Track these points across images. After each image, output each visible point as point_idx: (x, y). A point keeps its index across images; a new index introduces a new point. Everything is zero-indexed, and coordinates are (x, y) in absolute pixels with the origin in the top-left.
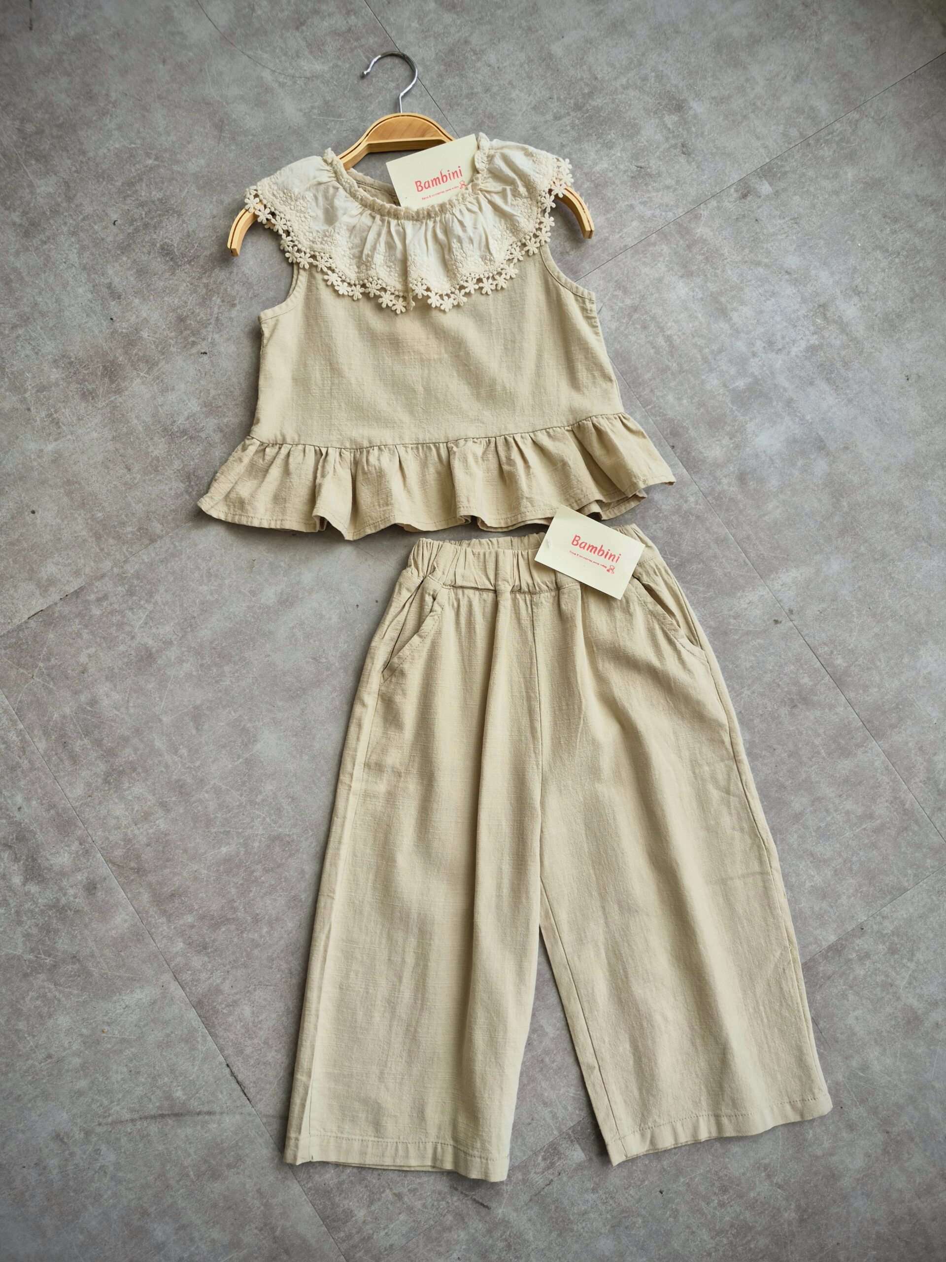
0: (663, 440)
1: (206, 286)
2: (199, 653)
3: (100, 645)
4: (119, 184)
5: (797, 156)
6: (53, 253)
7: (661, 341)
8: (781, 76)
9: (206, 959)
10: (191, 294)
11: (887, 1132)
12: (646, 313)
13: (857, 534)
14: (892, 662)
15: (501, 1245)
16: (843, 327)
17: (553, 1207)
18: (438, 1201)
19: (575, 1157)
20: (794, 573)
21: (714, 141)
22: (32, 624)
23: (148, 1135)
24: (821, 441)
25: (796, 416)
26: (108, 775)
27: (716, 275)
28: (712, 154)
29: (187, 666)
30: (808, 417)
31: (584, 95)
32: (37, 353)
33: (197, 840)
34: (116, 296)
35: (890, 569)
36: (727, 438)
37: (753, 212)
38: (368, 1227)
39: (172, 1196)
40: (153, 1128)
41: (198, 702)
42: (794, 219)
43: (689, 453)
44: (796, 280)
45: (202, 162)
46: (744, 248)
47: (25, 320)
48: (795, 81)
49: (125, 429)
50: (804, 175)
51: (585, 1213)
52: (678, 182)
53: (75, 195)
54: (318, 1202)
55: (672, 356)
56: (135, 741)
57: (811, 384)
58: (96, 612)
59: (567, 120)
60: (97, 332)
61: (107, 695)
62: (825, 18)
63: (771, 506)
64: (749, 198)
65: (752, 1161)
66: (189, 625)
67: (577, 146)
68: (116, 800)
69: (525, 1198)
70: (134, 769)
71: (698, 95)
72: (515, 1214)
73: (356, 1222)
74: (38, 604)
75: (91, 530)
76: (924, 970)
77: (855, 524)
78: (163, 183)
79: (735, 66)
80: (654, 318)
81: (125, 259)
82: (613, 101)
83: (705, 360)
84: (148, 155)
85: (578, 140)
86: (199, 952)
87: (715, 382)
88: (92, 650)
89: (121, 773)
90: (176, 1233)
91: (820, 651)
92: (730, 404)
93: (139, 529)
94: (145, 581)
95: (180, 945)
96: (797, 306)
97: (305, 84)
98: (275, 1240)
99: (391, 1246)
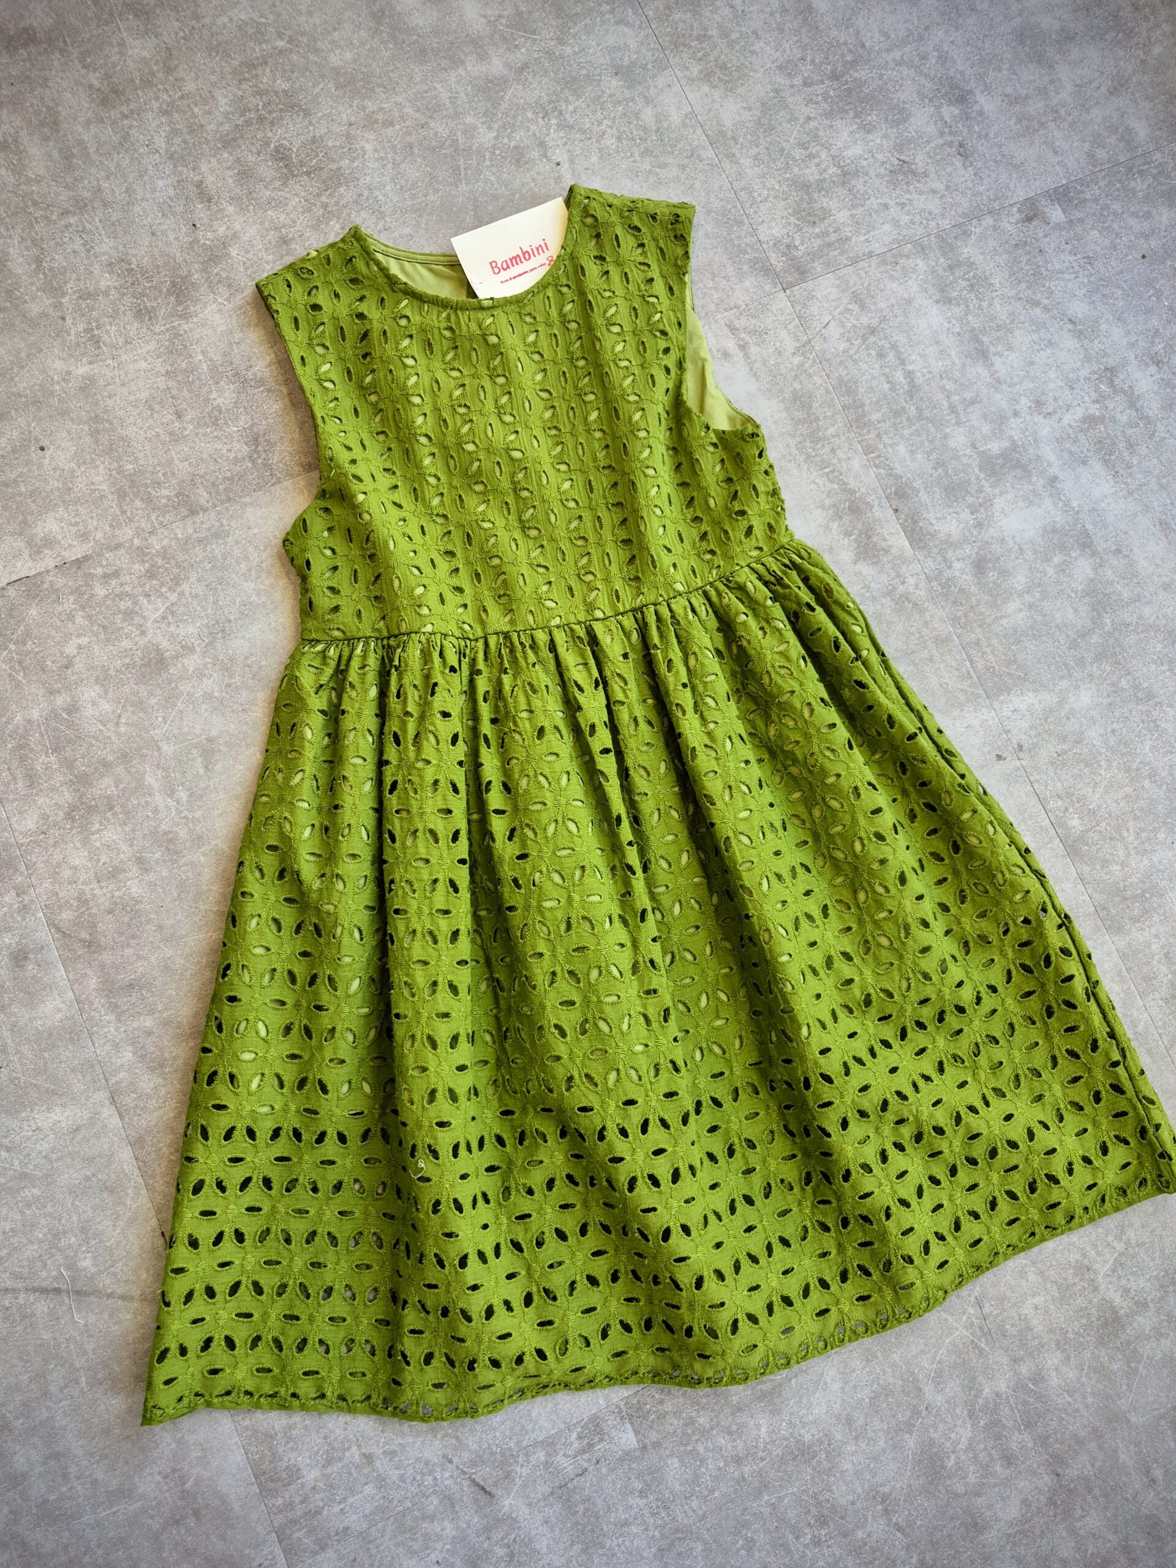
0: (884, 500)
1: (325, 206)
2: (227, 669)
3: (96, 635)
4: (236, 63)
5: (1102, 183)
6: (133, 132)
7: (899, 376)
8: (1095, 84)
9: (160, 1081)
10: (303, 212)
11: (1058, 1475)
12: (886, 338)
13: (1118, 663)
14: (1144, 835)
15: (500, 1551)
16: (1133, 401)
17: (581, 1508)
18: (423, 1474)
19: (623, 1441)
20: (1030, 699)
21: (1000, 147)
22: (11, 592)
23: (32, 1315)
24: (1088, 536)
26: (73, 808)
27: (980, 308)
28: (995, 161)
29: (208, 684)
30: (1075, 504)
31: (845, 63)
32: (88, 251)
33: (179, 917)
34: (206, 198)
35: (1155, 714)
36: (968, 511)
37: (1037, 240)
38: (318, 1496)
39: (48, 1408)
40: (42, 1306)
41: (214, 733)
42: (1088, 257)
43: (915, 522)
44: (1081, 332)
45: (348, 56)
46: (1020, 282)
47: (81, 206)
48: (1111, 94)
49: (184, 365)
50: (1107, 207)
51: (626, 1523)
52: (948, 187)
53: (176, 66)
54: (253, 1448)
55: (912, 397)
56: (120, 770)
57: (1084, 463)
58: (100, 591)
59: (820, 89)
60: (171, 237)
61: (94, 703)
62: (1158, 26)
63: (1012, 606)
65: (866, 1487)
66: (219, 630)
67: (827, 122)
68: (78, 845)
69: (543, 1489)
70: (111, 808)
71: (987, 88)
72: (527, 1511)
73: (303, 1486)
74: (25, 567)
75: (114, 484)
76: (1134, 1256)
77: (1118, 649)
78: (293, 71)
79: (1039, 62)
80: (894, 346)
81: (225, 155)
82: (881, 77)
83: (953, 409)
84: (280, 35)
85: (829, 115)
86: (154, 1069)
87: (962, 439)
88: (84, 640)
89: (91, 809)
90: (45, 1463)
91: (1051, 805)
92: (976, 471)
93: (177, 496)
94: (173, 562)
95: (127, 1055)
96: (1079, 364)
98: (184, 1495)
99: (346, 1529)
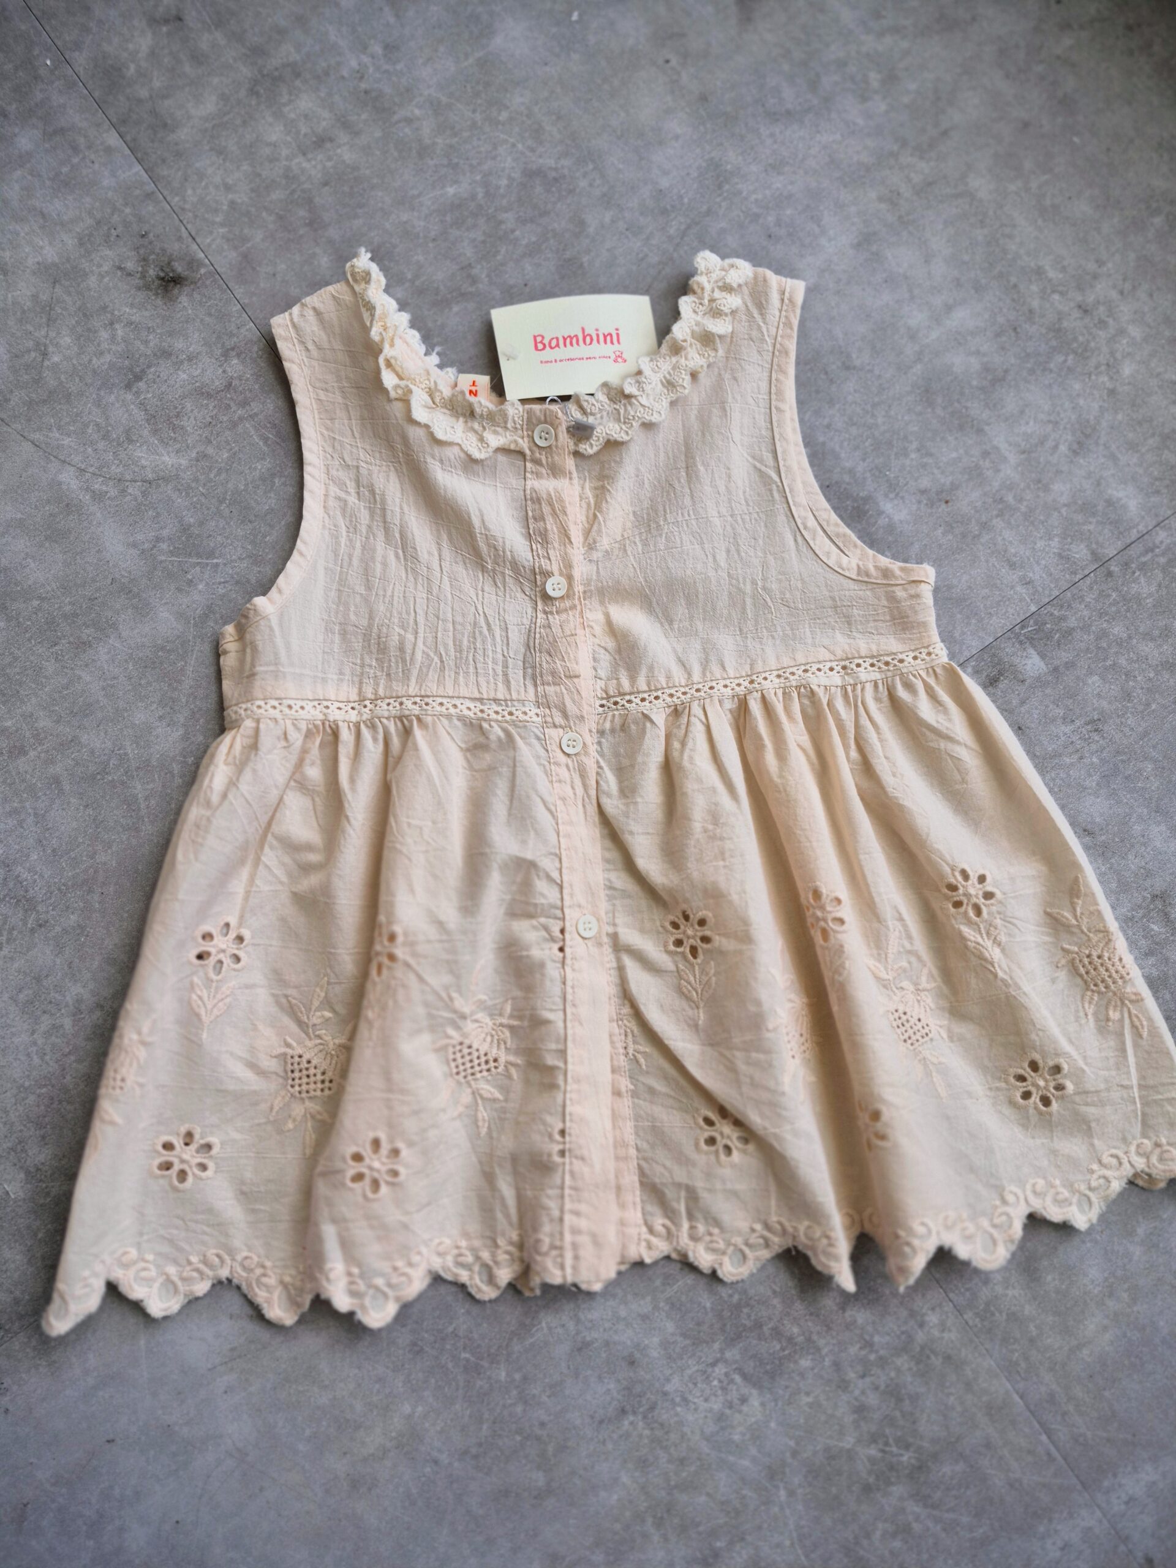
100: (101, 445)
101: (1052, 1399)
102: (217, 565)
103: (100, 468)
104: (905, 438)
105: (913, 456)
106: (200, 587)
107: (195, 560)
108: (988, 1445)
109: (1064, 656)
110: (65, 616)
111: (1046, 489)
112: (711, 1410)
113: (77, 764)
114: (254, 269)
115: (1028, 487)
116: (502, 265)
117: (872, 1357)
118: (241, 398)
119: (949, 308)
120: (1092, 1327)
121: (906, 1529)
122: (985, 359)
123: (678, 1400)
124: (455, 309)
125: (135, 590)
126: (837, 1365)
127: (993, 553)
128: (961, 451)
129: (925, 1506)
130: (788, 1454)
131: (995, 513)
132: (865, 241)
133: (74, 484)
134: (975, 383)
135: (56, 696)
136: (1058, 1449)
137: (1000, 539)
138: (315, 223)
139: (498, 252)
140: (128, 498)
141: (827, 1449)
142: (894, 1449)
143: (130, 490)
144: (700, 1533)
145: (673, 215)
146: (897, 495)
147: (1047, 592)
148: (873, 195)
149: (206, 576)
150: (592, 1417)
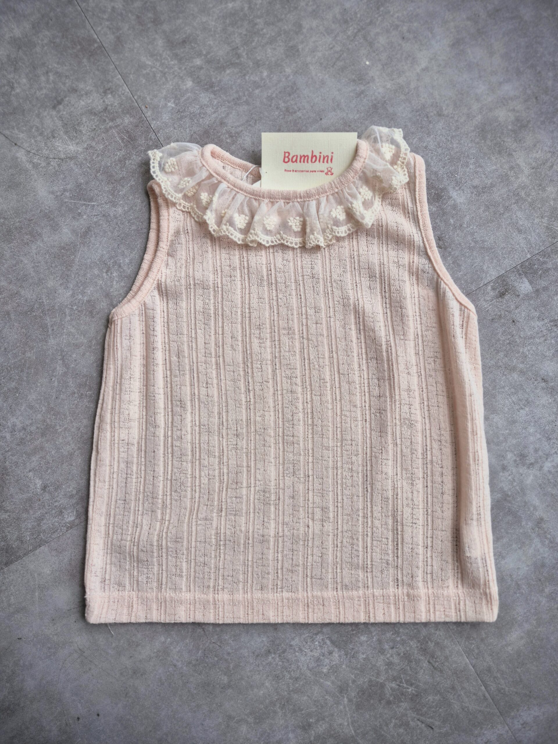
25: (546, 538)
64: (506, 297)
97: (59, 165)
100: (39, 138)
101: (489, 670)
102: (94, 206)
103: (38, 151)
104: (468, 156)
105: (471, 167)
106: (85, 217)
107: (83, 202)
108: (453, 688)
109: (543, 283)
110: (16, 228)
111: (544, 190)
112: (313, 656)
113: (19, 306)
114: (122, 46)
115: (534, 189)
116: (255, 48)
117: (398, 639)
118: (111, 116)
119: (500, 83)
120: (515, 636)
121: (407, 724)
122: (518, 114)
123: (297, 649)
124: (228, 72)
125: (52, 216)
126: (380, 641)
127: (510, 223)
128: (498, 166)
129: (418, 714)
130: (350, 681)
131: (514, 201)
132: (457, 44)
133: (24, 159)
134: (510, 127)
135: (10, 270)
136: (489, 694)
137: (515, 216)
138: (157, 22)
139: (254, 41)
140: (51, 167)
141: (370, 681)
142: (405, 685)
143: (52, 163)
144: (302, 714)
145: (351, 24)
146: (460, 188)
147: (537, 248)
148: (464, 17)
149: (88, 211)
150: (254, 653)
